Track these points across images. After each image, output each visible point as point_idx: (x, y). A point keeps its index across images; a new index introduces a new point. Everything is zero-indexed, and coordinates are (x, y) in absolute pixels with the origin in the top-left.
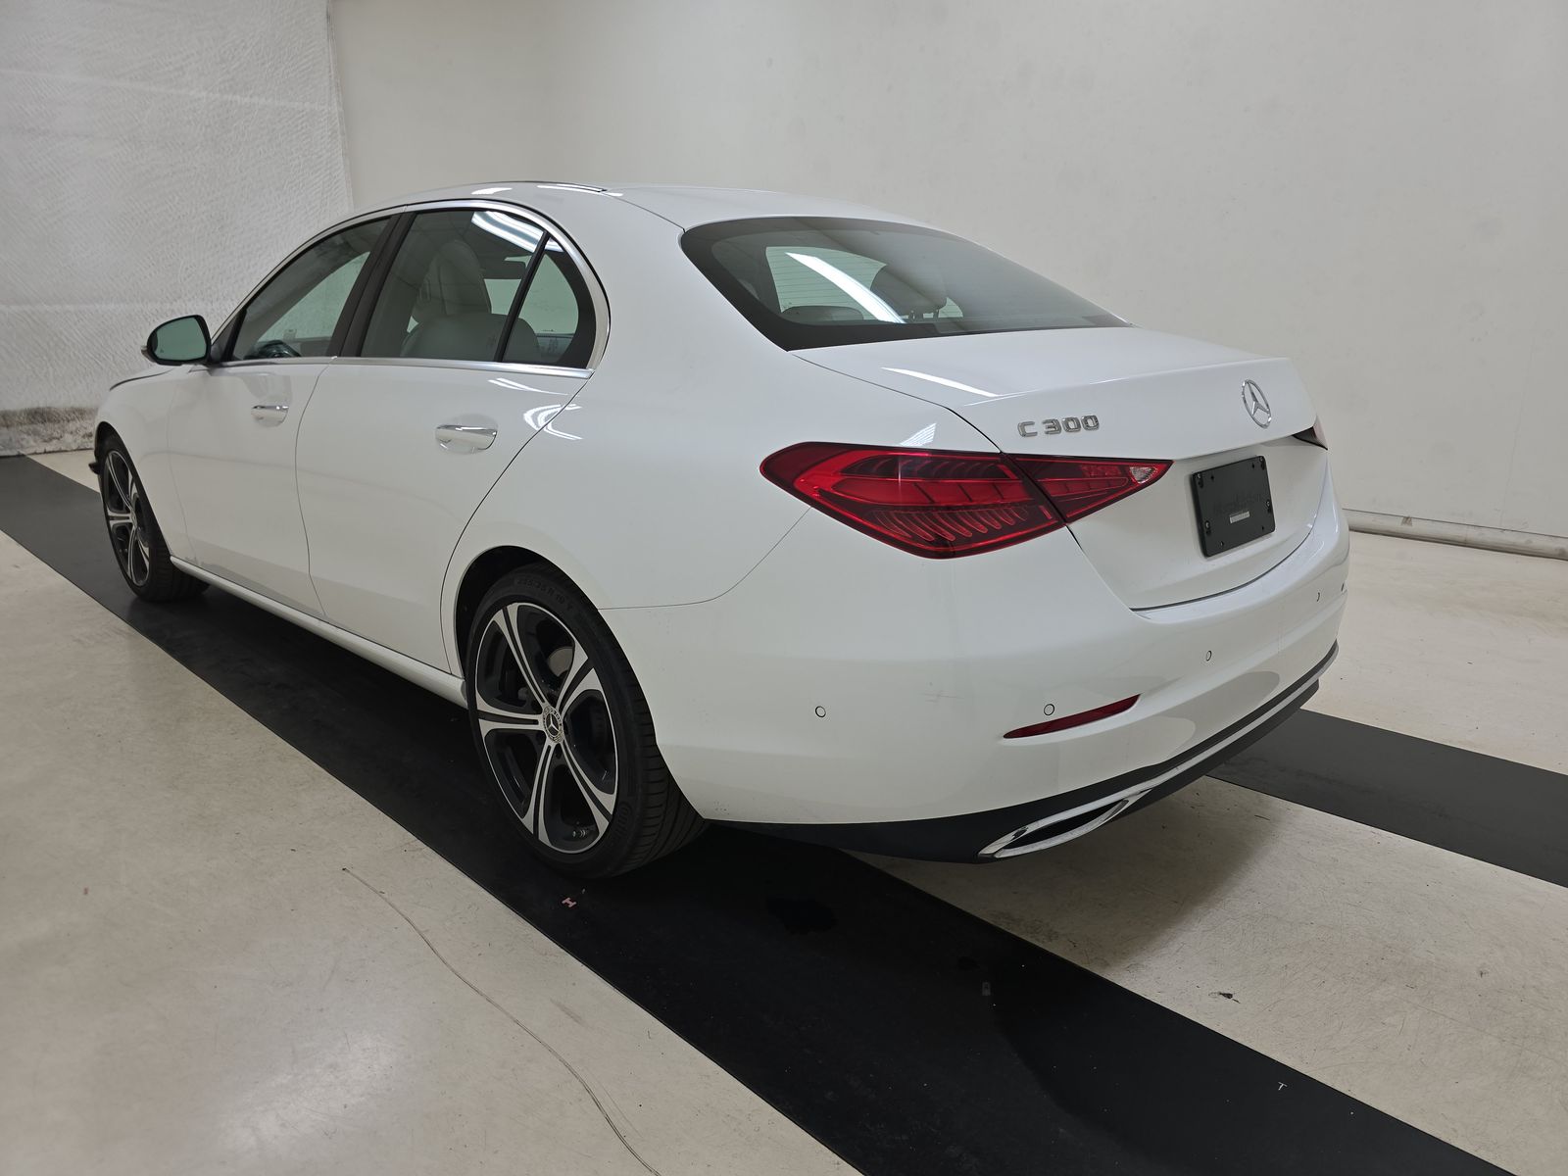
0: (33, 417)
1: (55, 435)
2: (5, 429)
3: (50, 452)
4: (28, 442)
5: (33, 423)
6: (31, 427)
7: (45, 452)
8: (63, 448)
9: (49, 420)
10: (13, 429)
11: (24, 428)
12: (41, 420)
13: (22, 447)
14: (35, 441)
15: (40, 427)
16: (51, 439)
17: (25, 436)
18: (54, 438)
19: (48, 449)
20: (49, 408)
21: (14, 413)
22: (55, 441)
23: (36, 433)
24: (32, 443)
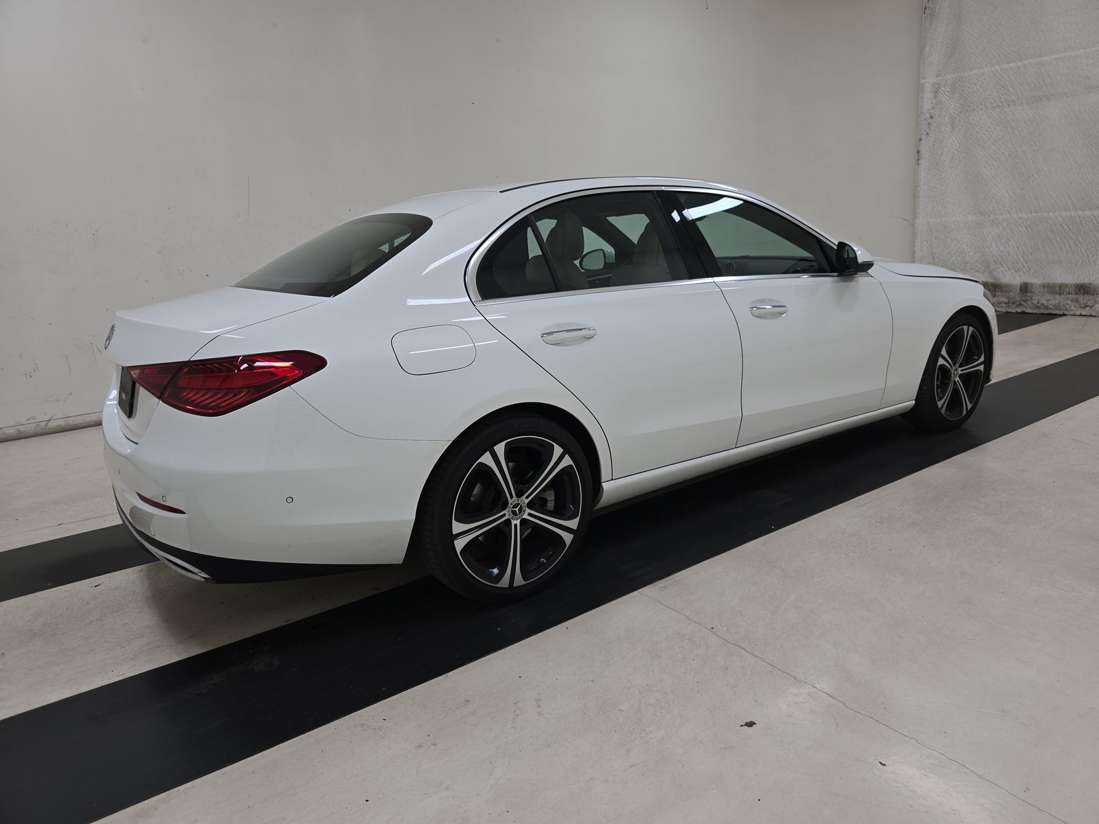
0: (1079, 290)
1: (1089, 304)
2: (1058, 295)
3: (1083, 316)
4: (1071, 306)
5: (1077, 294)
6: (1075, 297)
7: (1080, 315)
8: (1094, 314)
9: (1088, 293)
10: (1063, 296)
11: (1071, 297)
12: (1082, 292)
13: (1066, 309)
14: (1075, 307)
15: (1081, 298)
16: (1086, 306)
17: (1070, 303)
18: (1088, 306)
19: (1083, 313)
20: (1090, 284)
21: (1067, 286)
22: (1088, 309)
23: (1077, 301)
24: (1073, 308)
